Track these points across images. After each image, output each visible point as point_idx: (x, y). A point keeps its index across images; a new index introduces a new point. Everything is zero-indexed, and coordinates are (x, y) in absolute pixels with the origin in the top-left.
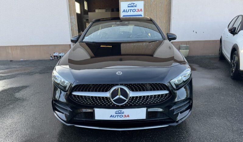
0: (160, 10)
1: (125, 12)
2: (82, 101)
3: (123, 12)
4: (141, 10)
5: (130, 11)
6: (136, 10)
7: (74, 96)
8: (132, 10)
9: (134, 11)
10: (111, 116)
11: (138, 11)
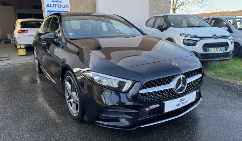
0: (86, 8)
1: (49, 7)
2: (149, 98)
3: (47, 7)
4: (67, 6)
5: (55, 6)
6: (62, 6)
7: (142, 94)
8: (57, 6)
9: (60, 6)
10: (177, 105)
11: (65, 7)
